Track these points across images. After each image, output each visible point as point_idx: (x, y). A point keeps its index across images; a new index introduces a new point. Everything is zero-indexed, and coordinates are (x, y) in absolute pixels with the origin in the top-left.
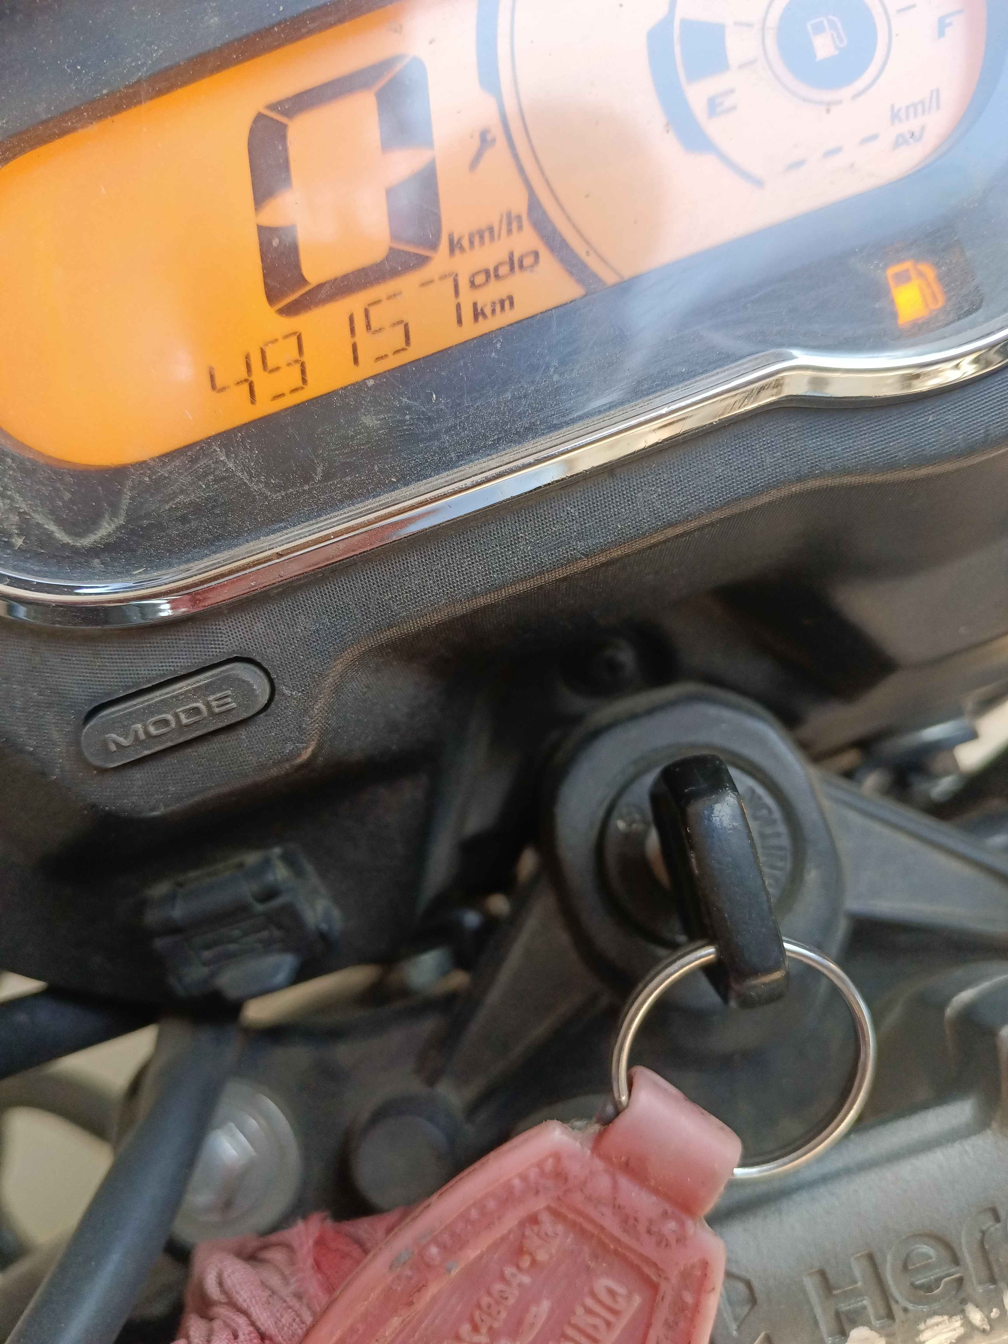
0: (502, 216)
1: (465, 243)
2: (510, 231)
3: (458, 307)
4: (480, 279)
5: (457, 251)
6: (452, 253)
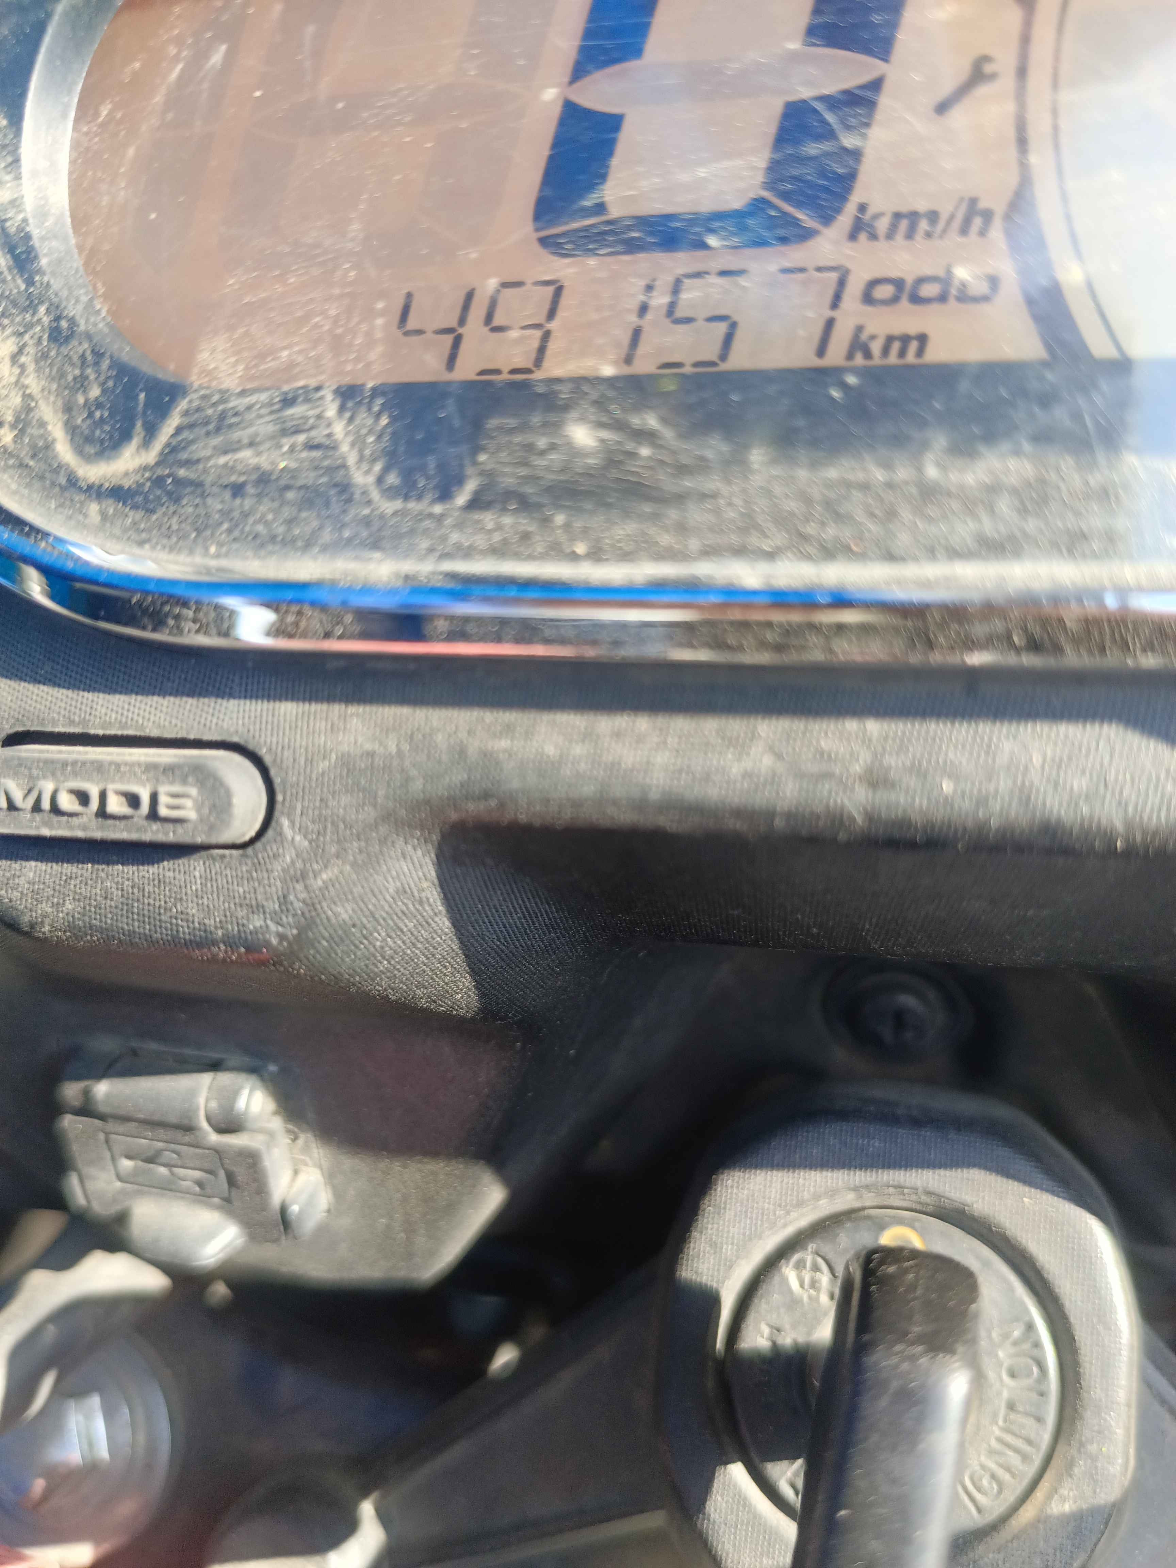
0: (962, 199)
1: (882, 225)
2: (964, 230)
3: (830, 324)
4: (884, 292)
5: (863, 237)
6: (853, 236)
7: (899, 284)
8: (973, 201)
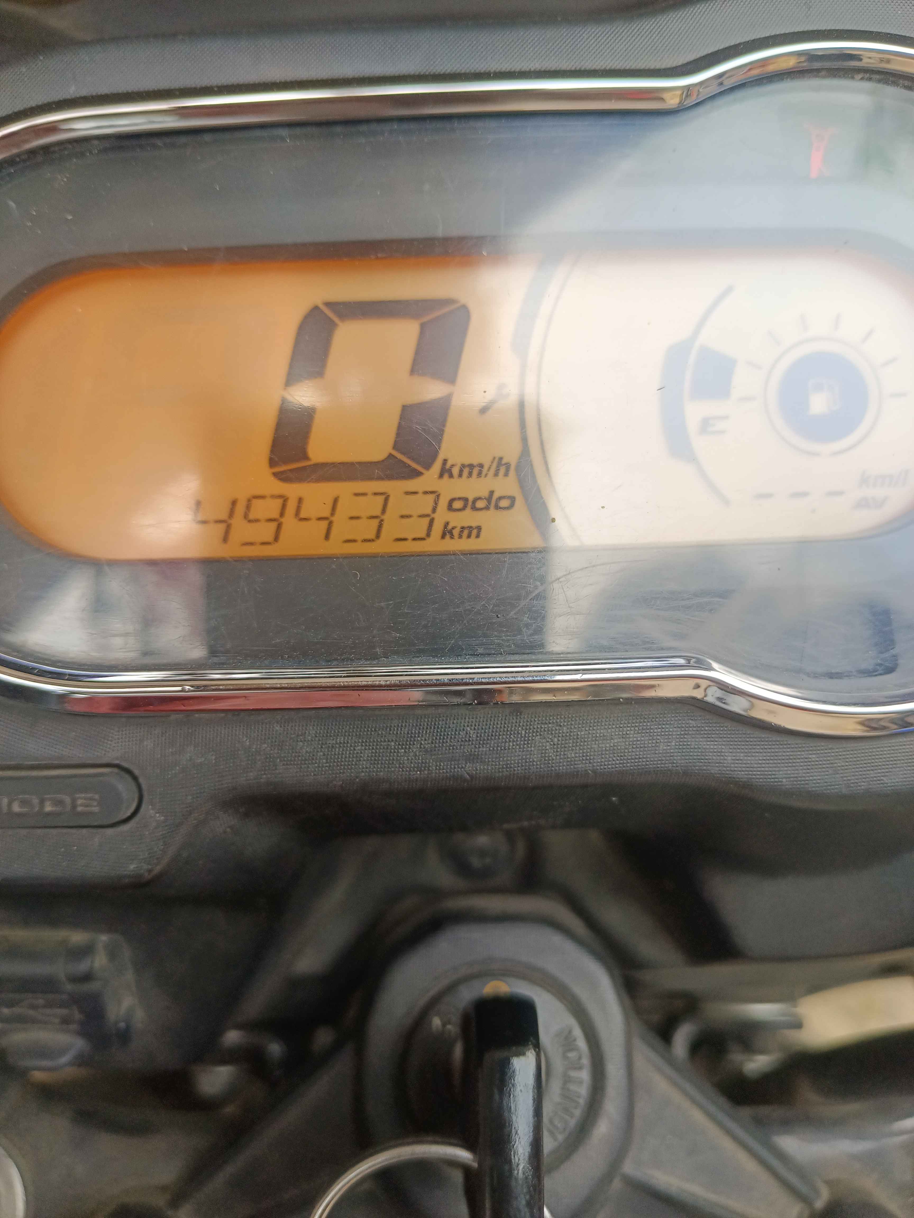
0: (494, 458)
1: (455, 471)
2: (496, 474)
3: (432, 521)
4: (457, 505)
5: (446, 476)
6: (441, 476)
7: (466, 500)
8: (501, 459)
